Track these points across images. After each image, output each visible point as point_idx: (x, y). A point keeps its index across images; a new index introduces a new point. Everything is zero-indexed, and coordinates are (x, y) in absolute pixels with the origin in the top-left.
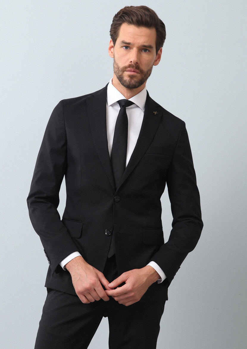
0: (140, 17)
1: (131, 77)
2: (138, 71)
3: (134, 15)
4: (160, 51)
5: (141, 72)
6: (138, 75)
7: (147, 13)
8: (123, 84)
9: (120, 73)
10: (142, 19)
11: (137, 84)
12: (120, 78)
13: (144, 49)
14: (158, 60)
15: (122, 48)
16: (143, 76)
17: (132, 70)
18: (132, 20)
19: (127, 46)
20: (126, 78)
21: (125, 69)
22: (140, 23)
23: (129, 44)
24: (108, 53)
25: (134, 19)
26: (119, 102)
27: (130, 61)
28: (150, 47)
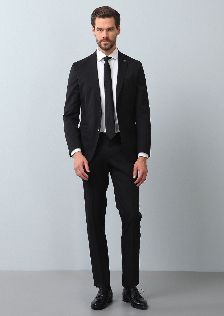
0: (104, 13)
1: (105, 45)
2: (108, 41)
3: (101, 13)
4: (119, 27)
5: (110, 41)
6: (109, 43)
7: (107, 10)
8: (102, 49)
9: (100, 44)
10: (105, 14)
11: (109, 48)
12: (100, 46)
13: (109, 29)
14: (119, 32)
15: (98, 31)
16: (112, 43)
17: (105, 41)
18: (100, 15)
19: (101, 30)
20: (103, 46)
21: (101, 41)
22: (104, 16)
23: (101, 29)
24: (92, 33)
25: (101, 15)
26: (104, 58)
27: (103, 37)
28: (113, 28)
